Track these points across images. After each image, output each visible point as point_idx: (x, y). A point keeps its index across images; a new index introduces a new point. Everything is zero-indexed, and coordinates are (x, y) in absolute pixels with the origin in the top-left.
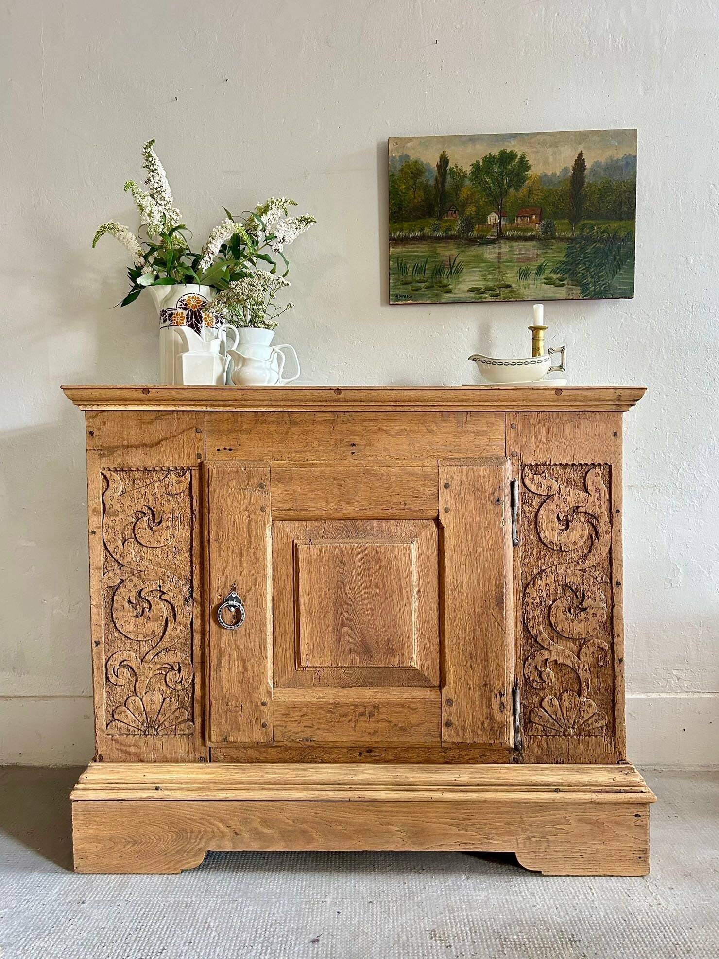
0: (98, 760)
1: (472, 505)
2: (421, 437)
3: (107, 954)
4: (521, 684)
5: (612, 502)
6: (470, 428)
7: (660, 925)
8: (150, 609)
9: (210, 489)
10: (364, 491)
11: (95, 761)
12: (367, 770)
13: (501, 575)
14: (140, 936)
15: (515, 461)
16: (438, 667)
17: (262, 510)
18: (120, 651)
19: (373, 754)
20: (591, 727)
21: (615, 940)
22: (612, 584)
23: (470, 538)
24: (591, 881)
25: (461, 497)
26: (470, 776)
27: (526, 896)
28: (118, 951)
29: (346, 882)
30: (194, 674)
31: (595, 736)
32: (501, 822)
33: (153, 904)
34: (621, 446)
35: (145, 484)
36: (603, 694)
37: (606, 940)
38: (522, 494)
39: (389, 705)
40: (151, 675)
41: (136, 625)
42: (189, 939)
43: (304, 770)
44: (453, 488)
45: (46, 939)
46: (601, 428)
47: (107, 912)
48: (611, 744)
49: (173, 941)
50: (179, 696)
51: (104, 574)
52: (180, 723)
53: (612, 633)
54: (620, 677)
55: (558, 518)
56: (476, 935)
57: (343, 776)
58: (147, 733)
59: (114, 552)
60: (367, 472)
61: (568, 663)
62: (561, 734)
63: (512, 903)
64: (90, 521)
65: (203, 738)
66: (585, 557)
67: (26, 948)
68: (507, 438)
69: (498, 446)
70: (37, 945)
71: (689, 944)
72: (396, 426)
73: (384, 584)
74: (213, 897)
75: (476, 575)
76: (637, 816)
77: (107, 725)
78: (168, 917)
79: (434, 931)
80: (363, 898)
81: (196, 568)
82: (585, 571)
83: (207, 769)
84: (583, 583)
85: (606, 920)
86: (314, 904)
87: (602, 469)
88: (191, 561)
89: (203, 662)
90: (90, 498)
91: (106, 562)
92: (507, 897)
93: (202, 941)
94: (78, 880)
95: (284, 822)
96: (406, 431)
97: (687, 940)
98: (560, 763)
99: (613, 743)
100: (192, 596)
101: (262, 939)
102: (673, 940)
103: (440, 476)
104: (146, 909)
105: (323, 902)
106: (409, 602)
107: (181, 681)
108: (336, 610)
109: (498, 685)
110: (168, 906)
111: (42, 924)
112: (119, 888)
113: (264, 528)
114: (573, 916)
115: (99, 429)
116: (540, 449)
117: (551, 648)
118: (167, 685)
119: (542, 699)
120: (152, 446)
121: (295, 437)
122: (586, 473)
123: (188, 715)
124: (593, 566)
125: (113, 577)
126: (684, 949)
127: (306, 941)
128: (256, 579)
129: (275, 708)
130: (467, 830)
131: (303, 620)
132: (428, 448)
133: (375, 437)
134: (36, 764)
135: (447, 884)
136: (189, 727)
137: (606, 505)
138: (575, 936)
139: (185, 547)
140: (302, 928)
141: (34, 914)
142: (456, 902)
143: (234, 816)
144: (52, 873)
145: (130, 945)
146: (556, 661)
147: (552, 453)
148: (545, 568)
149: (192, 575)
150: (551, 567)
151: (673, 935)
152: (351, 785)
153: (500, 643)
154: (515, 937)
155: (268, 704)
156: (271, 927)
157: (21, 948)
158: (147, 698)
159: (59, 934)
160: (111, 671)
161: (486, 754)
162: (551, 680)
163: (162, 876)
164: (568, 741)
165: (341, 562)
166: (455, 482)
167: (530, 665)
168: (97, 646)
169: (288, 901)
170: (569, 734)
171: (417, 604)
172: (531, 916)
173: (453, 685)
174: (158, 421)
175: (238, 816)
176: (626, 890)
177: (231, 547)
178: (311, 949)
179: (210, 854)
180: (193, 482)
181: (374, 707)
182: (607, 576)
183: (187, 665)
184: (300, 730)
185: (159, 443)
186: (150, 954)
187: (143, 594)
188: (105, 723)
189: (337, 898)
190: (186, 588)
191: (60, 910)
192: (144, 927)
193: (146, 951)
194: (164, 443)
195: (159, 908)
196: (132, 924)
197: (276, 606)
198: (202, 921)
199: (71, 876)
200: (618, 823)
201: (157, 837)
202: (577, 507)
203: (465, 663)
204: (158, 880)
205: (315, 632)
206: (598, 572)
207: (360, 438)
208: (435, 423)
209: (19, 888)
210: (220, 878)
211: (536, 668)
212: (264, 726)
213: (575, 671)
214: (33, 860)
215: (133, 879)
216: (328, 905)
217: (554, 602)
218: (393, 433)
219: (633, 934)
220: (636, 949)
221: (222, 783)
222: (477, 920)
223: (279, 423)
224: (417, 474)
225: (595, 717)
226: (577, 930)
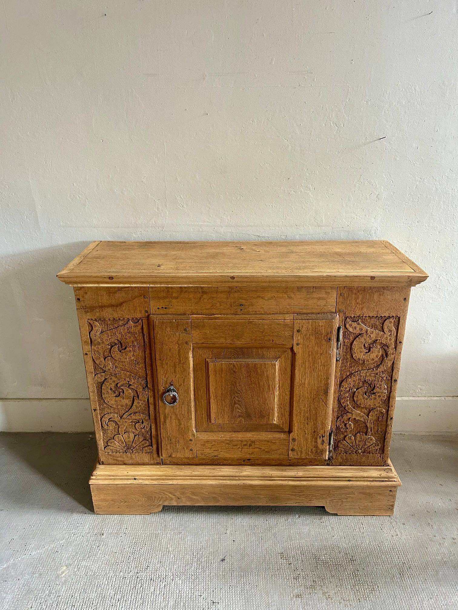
0: (101, 463)
1: (313, 342)
2: (283, 300)
3: (120, 570)
4: (334, 430)
5: (398, 337)
6: (315, 295)
7: (397, 550)
8: (123, 392)
9: (155, 332)
10: (248, 333)
11: (100, 464)
12: (247, 469)
13: (328, 378)
14: (135, 557)
15: (342, 314)
16: (288, 423)
17: (186, 343)
18: (108, 413)
19: (250, 461)
20: (371, 449)
21: (373, 560)
22: (391, 380)
23: (311, 360)
24: (363, 519)
25: (307, 337)
26: (303, 473)
27: (329, 529)
28: (125, 568)
29: (236, 520)
30: (151, 425)
31: (373, 454)
32: (318, 494)
33: (139, 535)
34: (408, 306)
35: (115, 327)
36: (379, 434)
37: (369, 560)
38: (344, 333)
39: (261, 441)
40: (127, 425)
41: (115, 401)
42: (160, 559)
43: (214, 469)
44: (303, 332)
45: (88, 560)
46: (397, 296)
47: (116, 541)
48: (380, 457)
49: (152, 561)
50: (143, 434)
51: (95, 376)
52: (144, 447)
53: (388, 405)
54: (390, 426)
55: (364, 346)
56: (304, 556)
57: (235, 473)
58: (127, 451)
59: (99, 364)
60: (251, 322)
61: (362, 419)
62: (354, 452)
63: (322, 535)
64: (84, 348)
65: (158, 454)
66: (378, 366)
67: (79, 567)
68: (337, 302)
69: (332, 306)
70: (84, 564)
71: (410, 563)
72: (269, 294)
73: (259, 383)
74: (169, 531)
75: (313, 379)
76: (391, 491)
77: (105, 448)
78: (148, 544)
79: (282, 553)
80: (246, 531)
81: (149, 372)
82: (377, 374)
83: (161, 469)
84: (375, 380)
85: (369, 546)
86: (221, 535)
87: (394, 319)
88: (146, 368)
89: (156, 419)
90: (82, 336)
91: (95, 368)
92: (320, 530)
93: (166, 561)
94: (98, 518)
95: (204, 493)
96: (274, 297)
97: (410, 560)
98: (352, 466)
99: (382, 456)
100: (147, 386)
101: (196, 559)
102: (403, 560)
103: (295, 326)
104: (136, 539)
105: (225, 534)
106: (274, 393)
107: (144, 428)
108: (231, 396)
109: (322, 432)
110: (147, 537)
111: (84, 550)
112: (120, 524)
113: (188, 353)
114: (353, 543)
115: (83, 297)
116: (358, 308)
117: (353, 412)
118: (136, 429)
119: (345, 436)
120: (117, 306)
121: (206, 301)
122: (385, 321)
123: (149, 443)
124: (382, 371)
125: (100, 377)
126: (407, 566)
127: (219, 560)
128: (184, 380)
129: (197, 442)
130: (300, 497)
131: (212, 401)
132: (288, 307)
133: (255, 300)
134: (61, 431)
135: (288, 521)
136: (150, 449)
137: (394, 339)
138: (353, 557)
139: (141, 361)
140: (216, 551)
141: (78, 543)
142: (293, 534)
143: (177, 491)
144: (83, 513)
145: (131, 564)
146: (355, 419)
147: (365, 310)
148: (353, 372)
149: (147, 376)
150: (357, 372)
151: (402, 556)
152: (239, 478)
153: (324, 412)
154: (323, 558)
155: (193, 440)
156: (200, 551)
157: (76, 567)
158: (126, 436)
159: (94, 557)
160: (104, 423)
161: (312, 461)
162: (351, 427)
163: (141, 516)
164: (357, 456)
165: (234, 372)
166: (304, 329)
167: (340, 420)
168: (95, 411)
169: (208, 533)
170: (359, 452)
171: (278, 392)
172: (332, 543)
173: (296, 432)
174: (120, 292)
175: (179, 491)
176: (381, 525)
177: (169, 363)
178: (221, 565)
179: (164, 507)
180: (144, 326)
181: (252, 442)
182: (389, 376)
183: (146, 420)
184: (211, 452)
185: (121, 304)
186: (141, 570)
187: (119, 385)
188: (103, 447)
189: (232, 531)
190: (143, 382)
191: (92, 540)
192: (136, 551)
193: (139, 568)
194: (124, 304)
195: (142, 539)
196: (130, 549)
197: (196, 393)
198: (165, 547)
199: (93, 515)
200: (379, 494)
201: (137, 500)
202: (377, 340)
203: (304, 422)
204: (139, 519)
205: (219, 407)
206: (384, 375)
207: (246, 301)
208: (294, 293)
209: (68, 525)
210: (171, 517)
211: (343, 422)
212: (191, 450)
213: (365, 423)
214: (72, 504)
215: (126, 518)
216: (228, 536)
217: (357, 389)
218: (266, 299)
219: (382, 555)
220: (384, 566)
221: (169, 476)
222: (304, 546)
223: (196, 292)
224: (281, 324)
225: (374, 445)
226: (354, 553)
